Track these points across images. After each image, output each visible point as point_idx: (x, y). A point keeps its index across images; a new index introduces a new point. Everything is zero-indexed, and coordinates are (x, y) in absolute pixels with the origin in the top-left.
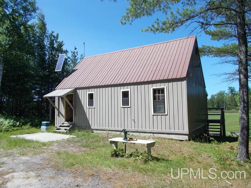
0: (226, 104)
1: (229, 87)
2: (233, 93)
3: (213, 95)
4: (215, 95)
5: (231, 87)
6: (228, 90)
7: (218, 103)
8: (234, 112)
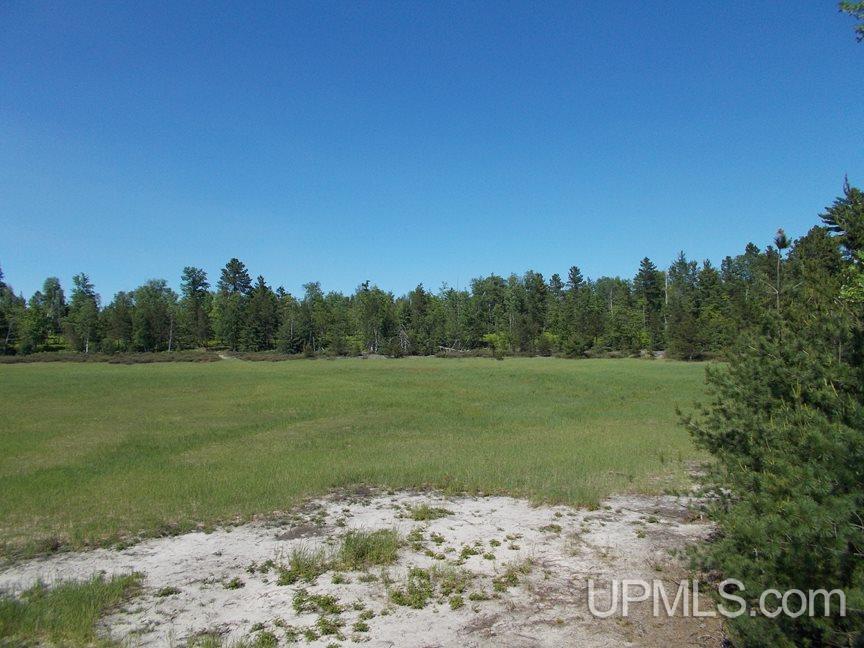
0: (176, 330)
1: (187, 270)
2: (200, 291)
3: (122, 293)
4: (131, 295)
5: (194, 270)
6: (183, 279)
7: (148, 323)
8: (206, 360)
